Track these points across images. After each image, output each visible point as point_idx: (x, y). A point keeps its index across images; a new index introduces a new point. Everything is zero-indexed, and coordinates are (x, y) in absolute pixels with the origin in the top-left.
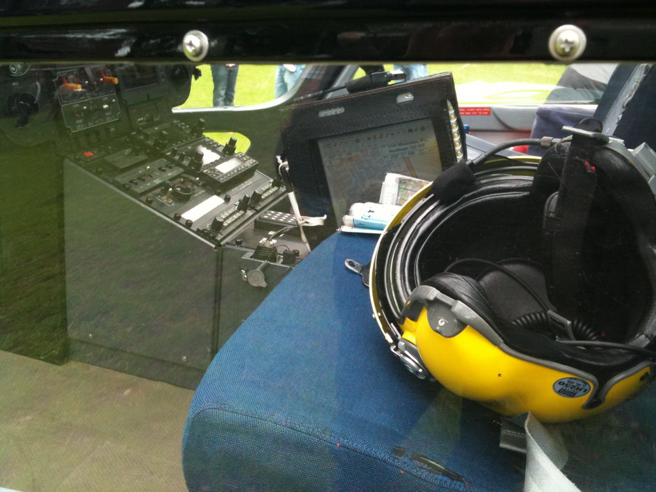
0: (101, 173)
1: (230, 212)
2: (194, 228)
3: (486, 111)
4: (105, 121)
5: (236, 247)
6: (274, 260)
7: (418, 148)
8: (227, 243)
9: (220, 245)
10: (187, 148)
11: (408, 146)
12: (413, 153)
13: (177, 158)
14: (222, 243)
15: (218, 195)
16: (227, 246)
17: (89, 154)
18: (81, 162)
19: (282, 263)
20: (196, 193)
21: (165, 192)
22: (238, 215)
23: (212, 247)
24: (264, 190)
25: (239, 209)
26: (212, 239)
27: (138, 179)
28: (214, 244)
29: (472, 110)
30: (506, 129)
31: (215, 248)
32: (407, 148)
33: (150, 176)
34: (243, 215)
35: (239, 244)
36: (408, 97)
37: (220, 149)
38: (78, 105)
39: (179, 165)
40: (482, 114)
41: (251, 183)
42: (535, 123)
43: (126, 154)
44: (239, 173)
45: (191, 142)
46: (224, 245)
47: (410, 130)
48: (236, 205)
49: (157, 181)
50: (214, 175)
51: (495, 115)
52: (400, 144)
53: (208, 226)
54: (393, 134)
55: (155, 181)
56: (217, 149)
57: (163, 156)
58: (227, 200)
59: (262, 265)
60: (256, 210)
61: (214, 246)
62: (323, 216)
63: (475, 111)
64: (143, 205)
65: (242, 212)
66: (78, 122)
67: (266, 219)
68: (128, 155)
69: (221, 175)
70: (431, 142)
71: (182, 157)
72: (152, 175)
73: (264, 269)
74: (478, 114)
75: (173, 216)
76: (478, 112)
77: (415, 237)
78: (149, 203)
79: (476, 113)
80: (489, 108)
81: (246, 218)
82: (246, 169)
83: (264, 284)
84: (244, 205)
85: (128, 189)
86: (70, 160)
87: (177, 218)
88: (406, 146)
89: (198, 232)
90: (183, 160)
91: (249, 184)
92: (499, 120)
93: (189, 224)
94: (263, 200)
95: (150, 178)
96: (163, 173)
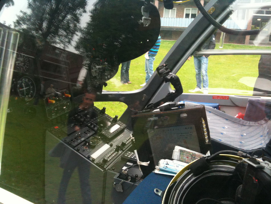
0: (60, 137)
1: (111, 153)
2: (95, 162)
3: (226, 98)
4: (64, 112)
5: (112, 172)
6: (127, 179)
7: (189, 136)
8: (109, 169)
9: (106, 170)
10: (97, 121)
11: (185, 135)
12: (187, 138)
13: (92, 126)
14: (106, 169)
15: (108, 143)
16: (109, 171)
17: (57, 127)
18: (53, 132)
19: (130, 181)
20: (99, 143)
21: (85, 144)
22: (115, 154)
23: (102, 171)
24: (127, 139)
25: (116, 151)
26: (102, 167)
27: (75, 138)
28: (103, 169)
29: (220, 97)
30: (234, 105)
31: (103, 172)
32: (184, 136)
33: (80, 136)
34: (117, 154)
35: (113, 170)
36: (185, 115)
37: (111, 120)
38: (53, 108)
39: (93, 130)
40: (225, 99)
41: (123, 135)
42: (248, 105)
43: (72, 126)
44: (118, 132)
45: (99, 118)
46: (107, 170)
47: (186, 128)
48: (114, 148)
49: (83, 139)
50: (107, 135)
51: (230, 99)
52: (181, 134)
53: (101, 161)
54: (178, 129)
55: (82, 139)
56: (110, 120)
57: (87, 126)
58: (111, 145)
59: (122, 182)
60: (123, 150)
61: (103, 171)
62: (148, 162)
63: (222, 97)
64: (75, 152)
65: (116, 153)
66: (53, 115)
67: (126, 157)
68: (72, 127)
69: (110, 134)
70: (195, 134)
71: (95, 126)
72: (81, 136)
73: (123, 184)
74: (223, 99)
75: (87, 156)
76: (223, 98)
77: (182, 190)
78: (78, 150)
79: (222, 98)
80: (228, 96)
81: (118, 155)
82: (121, 130)
83: (122, 191)
84: (118, 149)
85: (70, 144)
86: (48, 131)
87: (89, 157)
88: (184, 135)
89: (97, 164)
90: (95, 128)
91: (122, 136)
92: (232, 102)
93: (93, 160)
94: (127, 145)
95: (80, 138)
96: (86, 134)
